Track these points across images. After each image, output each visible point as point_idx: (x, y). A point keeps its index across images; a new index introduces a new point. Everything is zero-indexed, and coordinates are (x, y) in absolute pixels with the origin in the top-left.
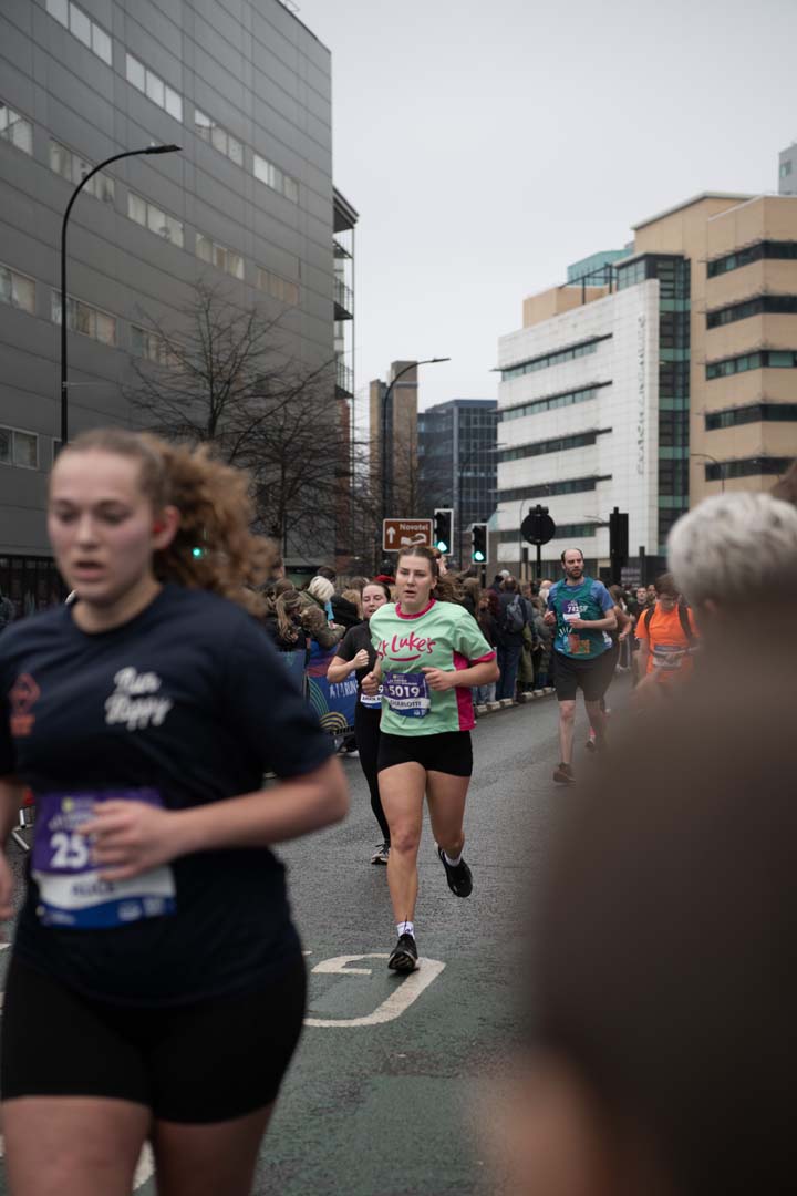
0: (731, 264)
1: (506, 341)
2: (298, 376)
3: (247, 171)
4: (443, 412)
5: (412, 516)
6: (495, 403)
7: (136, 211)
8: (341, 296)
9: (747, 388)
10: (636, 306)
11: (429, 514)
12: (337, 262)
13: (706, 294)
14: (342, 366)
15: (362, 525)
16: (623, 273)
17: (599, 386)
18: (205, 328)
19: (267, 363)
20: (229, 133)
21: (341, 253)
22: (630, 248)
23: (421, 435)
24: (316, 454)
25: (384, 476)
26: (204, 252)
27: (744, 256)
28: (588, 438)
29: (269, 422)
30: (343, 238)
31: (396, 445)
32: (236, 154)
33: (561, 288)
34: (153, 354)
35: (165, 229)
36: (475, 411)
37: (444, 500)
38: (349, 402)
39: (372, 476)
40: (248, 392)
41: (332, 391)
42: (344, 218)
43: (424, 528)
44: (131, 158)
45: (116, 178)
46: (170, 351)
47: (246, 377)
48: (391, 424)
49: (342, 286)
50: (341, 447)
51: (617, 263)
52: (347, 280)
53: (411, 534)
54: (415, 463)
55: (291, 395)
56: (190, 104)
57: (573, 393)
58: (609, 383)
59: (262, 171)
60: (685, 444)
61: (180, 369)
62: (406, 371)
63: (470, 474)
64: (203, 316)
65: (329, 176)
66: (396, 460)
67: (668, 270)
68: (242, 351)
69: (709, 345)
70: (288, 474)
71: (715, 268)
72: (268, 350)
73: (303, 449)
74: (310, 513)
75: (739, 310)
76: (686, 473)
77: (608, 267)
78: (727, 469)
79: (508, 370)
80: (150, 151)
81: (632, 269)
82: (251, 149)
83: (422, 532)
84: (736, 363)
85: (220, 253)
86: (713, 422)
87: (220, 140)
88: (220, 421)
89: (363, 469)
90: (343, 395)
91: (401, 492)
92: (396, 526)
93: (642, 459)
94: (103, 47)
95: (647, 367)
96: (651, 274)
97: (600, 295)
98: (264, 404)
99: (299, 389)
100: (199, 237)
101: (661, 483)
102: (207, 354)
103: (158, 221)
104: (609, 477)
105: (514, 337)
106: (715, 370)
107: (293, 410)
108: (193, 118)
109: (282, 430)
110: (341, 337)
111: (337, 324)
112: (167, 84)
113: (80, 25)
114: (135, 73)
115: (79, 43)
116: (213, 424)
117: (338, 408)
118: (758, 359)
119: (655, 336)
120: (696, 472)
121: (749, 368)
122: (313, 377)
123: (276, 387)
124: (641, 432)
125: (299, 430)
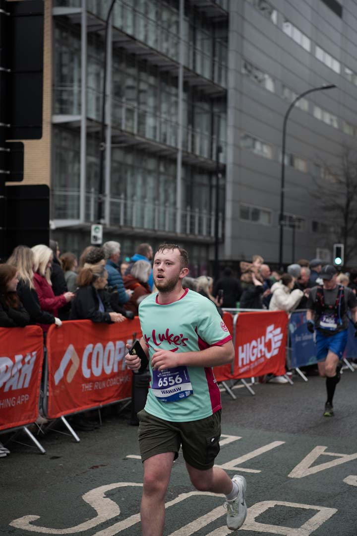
7: (317, 113)
18: (346, 163)
26: (347, 130)
34: (322, 175)
35: (330, 121)
44: (316, 91)
45: (309, 101)
46: (330, 173)
56: (343, 65)
61: (334, 181)
64: (345, 158)
80: (323, 88)
88: (352, 204)
94: (306, 44)
100: (345, 123)
102: (347, 175)
103: (327, 118)
108: (344, 71)
112: (334, 57)
113: (297, 36)
114: (320, 54)
115: (296, 43)
116: (348, 205)
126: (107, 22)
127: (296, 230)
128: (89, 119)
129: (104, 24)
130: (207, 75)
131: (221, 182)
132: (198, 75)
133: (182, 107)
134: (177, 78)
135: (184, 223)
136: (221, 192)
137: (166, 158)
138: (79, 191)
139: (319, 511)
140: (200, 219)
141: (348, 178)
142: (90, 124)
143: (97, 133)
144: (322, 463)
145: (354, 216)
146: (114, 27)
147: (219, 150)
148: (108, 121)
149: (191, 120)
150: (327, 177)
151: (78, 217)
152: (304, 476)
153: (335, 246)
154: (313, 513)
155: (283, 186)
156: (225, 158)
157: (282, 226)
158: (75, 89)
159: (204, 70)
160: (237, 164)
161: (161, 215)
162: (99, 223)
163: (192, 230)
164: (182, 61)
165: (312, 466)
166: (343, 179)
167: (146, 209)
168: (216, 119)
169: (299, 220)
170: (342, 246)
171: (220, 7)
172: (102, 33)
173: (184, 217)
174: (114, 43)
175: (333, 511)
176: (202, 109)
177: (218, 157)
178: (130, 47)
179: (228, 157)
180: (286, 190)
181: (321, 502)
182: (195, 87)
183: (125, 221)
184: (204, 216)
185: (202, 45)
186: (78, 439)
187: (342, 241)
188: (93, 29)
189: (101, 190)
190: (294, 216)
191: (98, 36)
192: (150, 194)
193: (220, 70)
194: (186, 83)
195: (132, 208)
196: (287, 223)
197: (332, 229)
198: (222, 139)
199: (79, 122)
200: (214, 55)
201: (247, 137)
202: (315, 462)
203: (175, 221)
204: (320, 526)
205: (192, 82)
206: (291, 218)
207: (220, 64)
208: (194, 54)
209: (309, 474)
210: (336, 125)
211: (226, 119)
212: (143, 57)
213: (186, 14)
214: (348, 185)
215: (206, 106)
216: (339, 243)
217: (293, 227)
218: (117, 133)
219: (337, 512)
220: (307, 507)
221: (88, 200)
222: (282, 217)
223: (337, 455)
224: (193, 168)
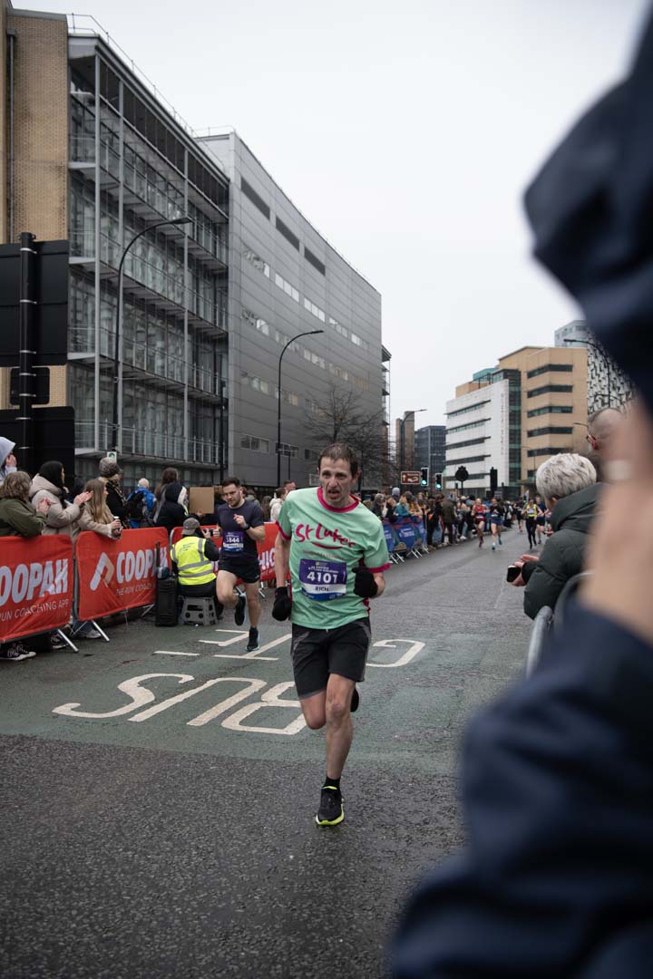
0: (537, 373)
1: (449, 403)
2: (368, 416)
3: (349, 339)
4: (425, 430)
5: (413, 470)
6: (444, 427)
7: (307, 355)
8: (385, 386)
9: (544, 421)
10: (500, 389)
11: (419, 470)
12: (383, 374)
13: (528, 384)
14: (385, 413)
16: (494, 377)
17: (485, 420)
18: (333, 399)
19: (356, 412)
20: (343, 326)
21: (385, 370)
22: (497, 367)
23: (416, 440)
24: (375, 447)
25: (401, 455)
26: (332, 371)
27: (542, 370)
28: (481, 440)
29: (357, 435)
30: (386, 364)
31: (406, 443)
32: (345, 334)
33: (470, 383)
35: (318, 362)
36: (437, 430)
37: (425, 464)
38: (388, 426)
39: (396, 455)
40: (349, 423)
41: (381, 422)
42: (386, 357)
44: (304, 336)
45: (300, 343)
46: (320, 407)
47: (348, 417)
48: (404, 435)
49: (385, 382)
50: (384, 444)
51: (492, 372)
52: (387, 380)
53: (412, 477)
54: (413, 450)
55: (365, 424)
56: (328, 315)
57: (475, 423)
58: (490, 419)
59: (355, 339)
60: (520, 443)
61: (323, 414)
62: (410, 415)
63: (435, 454)
64: (332, 394)
65: (380, 340)
66: (406, 449)
67: (512, 375)
68: (347, 408)
69: (529, 404)
70: (365, 455)
71: (531, 375)
72: (358, 406)
73: (370, 445)
74: (373, 469)
75: (541, 391)
76: (520, 454)
77: (489, 374)
78: (536, 452)
79: (450, 414)
80: (312, 333)
81: (498, 375)
82: (350, 331)
83: (416, 476)
84: (539, 411)
85: (339, 371)
86: (530, 434)
87: (339, 329)
88: (338, 434)
89: (393, 453)
90: (385, 424)
91: (408, 461)
92: (406, 474)
93: (503, 448)
94: (296, 296)
95: (505, 413)
96: (505, 377)
97: (485, 385)
98: (355, 427)
99: (368, 422)
100: (331, 364)
101: (510, 458)
102: (333, 408)
103: (315, 359)
104: (489, 456)
105: (452, 401)
106: (531, 414)
107: (366, 430)
108: (329, 321)
109: (362, 437)
110: (385, 402)
111: (383, 397)
112: (319, 308)
113: (288, 288)
114: (307, 304)
115: (287, 295)
117: (384, 429)
118: (547, 410)
119: (508, 401)
120: (524, 454)
121: (544, 413)
122: (374, 417)
123: (359, 421)
124: (502, 438)
125: (368, 437)
126: (120, 271)
127: (292, 457)
128: (101, 356)
129: (117, 273)
130: (210, 319)
131: (225, 415)
132: (201, 319)
133: (187, 345)
134: (183, 321)
135: (191, 451)
136: (224, 424)
137: (173, 392)
138: (94, 422)
140: (205, 447)
141: (335, 412)
142: (103, 361)
143: (110, 369)
146: (124, 275)
147: (223, 384)
148: (120, 359)
149: (195, 359)
150: (317, 411)
151: (93, 445)
155: (279, 418)
156: (227, 393)
157: (279, 453)
158: (90, 329)
159: (207, 314)
160: (239, 399)
161: (170, 444)
162: (114, 450)
163: (197, 458)
164: (187, 306)
166: (331, 413)
167: (156, 439)
168: (218, 358)
169: (294, 448)
171: (220, 261)
172: (115, 280)
173: (191, 445)
174: (124, 289)
176: (205, 349)
177: (221, 392)
178: (140, 293)
179: (230, 392)
180: (281, 420)
182: (198, 329)
183: (137, 449)
184: (209, 444)
185: (204, 293)
186: (108, 639)
188: (106, 277)
189: (115, 421)
190: (290, 445)
191: (110, 282)
192: (159, 427)
193: (221, 315)
194: (190, 326)
195: (143, 437)
196: (284, 450)
198: (224, 376)
199: (94, 358)
200: (215, 302)
201: (245, 375)
203: (182, 449)
205: (196, 325)
206: (286, 446)
207: (221, 310)
208: (198, 300)
210: (323, 366)
211: (228, 360)
212: (152, 302)
213: (189, 266)
214: (335, 419)
215: (209, 347)
217: (289, 454)
218: (129, 369)
221: (101, 430)
222: (279, 446)
224: (198, 403)
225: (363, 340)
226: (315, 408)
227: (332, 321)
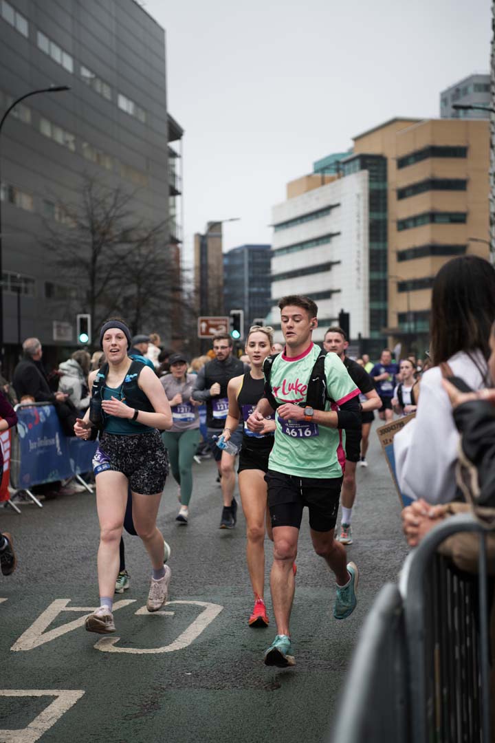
0: (411, 160)
1: (277, 208)
2: (146, 229)
3: (114, 103)
4: (238, 251)
5: (220, 315)
6: (269, 247)
7: (44, 128)
8: (174, 181)
9: (422, 236)
10: (354, 187)
11: (228, 315)
12: (171, 161)
13: (397, 178)
14: (174, 224)
15: (187, 321)
16: (346, 167)
17: (332, 235)
18: (88, 200)
19: (128, 222)
20: (104, 81)
21: (173, 155)
22: (351, 151)
23: (224, 267)
24: (159, 278)
25: (202, 290)
26: (88, 155)
27: (419, 156)
28: (326, 267)
29: (129, 259)
30: (174, 145)
31: (210, 273)
32: (107, 93)
33: (309, 177)
34: (57, 217)
35: (65, 141)
36: (258, 251)
37: (239, 305)
38: (179, 245)
39: (196, 291)
40: (116, 240)
41: (167, 238)
42: (175, 133)
43: (224, 322)
44: (39, 94)
46: (67, 215)
47: (115, 232)
48: (206, 259)
49: (174, 175)
50: (174, 273)
51: (343, 159)
52: (177, 171)
53: (216, 327)
54: (221, 283)
55: (143, 241)
56: (78, 63)
57: (317, 240)
58: (339, 234)
59: (124, 104)
60: (385, 271)
61: (73, 225)
62: (215, 227)
63: (255, 290)
64: (87, 193)
65: (164, 105)
66: (209, 281)
67: (373, 164)
68: (111, 214)
69: (400, 209)
70: (142, 290)
71: (402, 163)
72: (128, 213)
73: (151, 274)
74: (155, 314)
75: (416, 189)
76: (385, 287)
77: (338, 163)
78: (410, 286)
79: (280, 226)
80: (51, 90)
81: (351, 165)
83: (223, 325)
84: (415, 220)
85: (98, 156)
86: (402, 256)
87: (98, 86)
88: (99, 258)
89: (189, 287)
90: (175, 241)
91: (213, 301)
92: (206, 321)
93: (359, 279)
94: (23, 27)
95: (362, 224)
96: (363, 167)
97: (332, 180)
98: (126, 247)
99: (147, 239)
100: (85, 145)
101: (370, 294)
102: (91, 217)
103: (60, 137)
104: (338, 291)
105: (280, 206)
106: (403, 225)
107: (144, 251)
108: (79, 71)
109: (137, 263)
110: (174, 206)
111: (171, 199)
112: (64, 50)
113: (8, 12)
114: (42, 42)
115: (8, 24)
116: (94, 259)
117: (173, 249)
118: (427, 219)
119: (367, 204)
120: (392, 288)
121: (423, 224)
122: (156, 230)
123: (134, 236)
124: (358, 263)
125: (147, 263)
127: (22, 294)
139: (57, 697)
141: (93, 222)
144: (63, 624)
145: (104, 275)
150: (63, 221)
152: (36, 646)
153: (79, 317)
154: (47, 701)
157: (1, 290)
165: (48, 629)
166: (86, 223)
169: (26, 281)
170: (88, 317)
175: (79, 694)
181: (59, 684)
187: (89, 309)
190: (19, 276)
196: (9, 284)
197: (73, 294)
202: (52, 624)
204: (58, 720)
206: (13, 278)
209: (42, 642)
210: (72, 147)
214: (93, 232)
216: (85, 313)
217: (18, 290)
219: (84, 695)
220: (38, 693)
222: (1, 277)
223: (84, 609)
225: (137, 105)
226: (60, 214)
227: (86, 73)
